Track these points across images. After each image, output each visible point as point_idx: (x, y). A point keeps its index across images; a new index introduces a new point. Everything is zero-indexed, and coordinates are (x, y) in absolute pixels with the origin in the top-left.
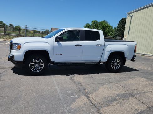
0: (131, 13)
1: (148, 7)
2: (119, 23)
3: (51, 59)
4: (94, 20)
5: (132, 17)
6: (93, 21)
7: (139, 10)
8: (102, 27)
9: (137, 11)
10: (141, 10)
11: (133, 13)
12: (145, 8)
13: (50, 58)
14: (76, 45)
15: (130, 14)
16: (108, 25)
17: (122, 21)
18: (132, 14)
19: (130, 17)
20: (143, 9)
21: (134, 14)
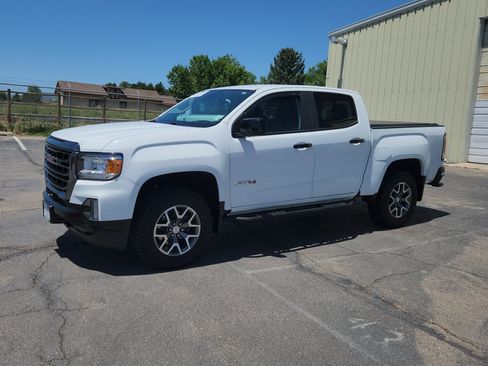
0: (343, 34)
1: (393, 17)
2: (274, 65)
3: (224, 203)
4: (198, 54)
5: (345, 46)
6: (194, 58)
7: (366, 26)
8: (225, 76)
9: (360, 28)
10: (372, 24)
11: (349, 32)
12: (385, 19)
13: (221, 200)
14: (296, 147)
15: (338, 36)
16: (241, 70)
17: (282, 59)
18: (346, 36)
19: (340, 47)
20: (379, 22)
21: (351, 39)
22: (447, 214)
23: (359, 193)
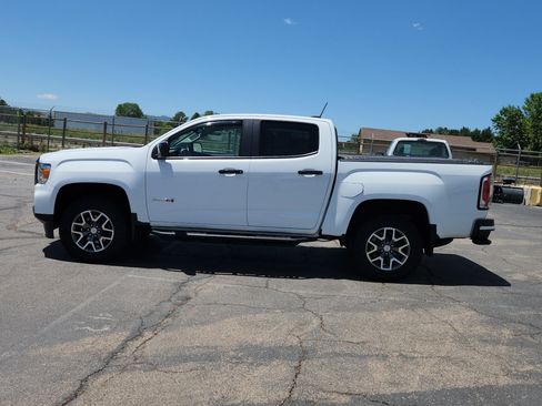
13: (132, 211)
14: (222, 172)
22: (509, 285)
23: (320, 230)
